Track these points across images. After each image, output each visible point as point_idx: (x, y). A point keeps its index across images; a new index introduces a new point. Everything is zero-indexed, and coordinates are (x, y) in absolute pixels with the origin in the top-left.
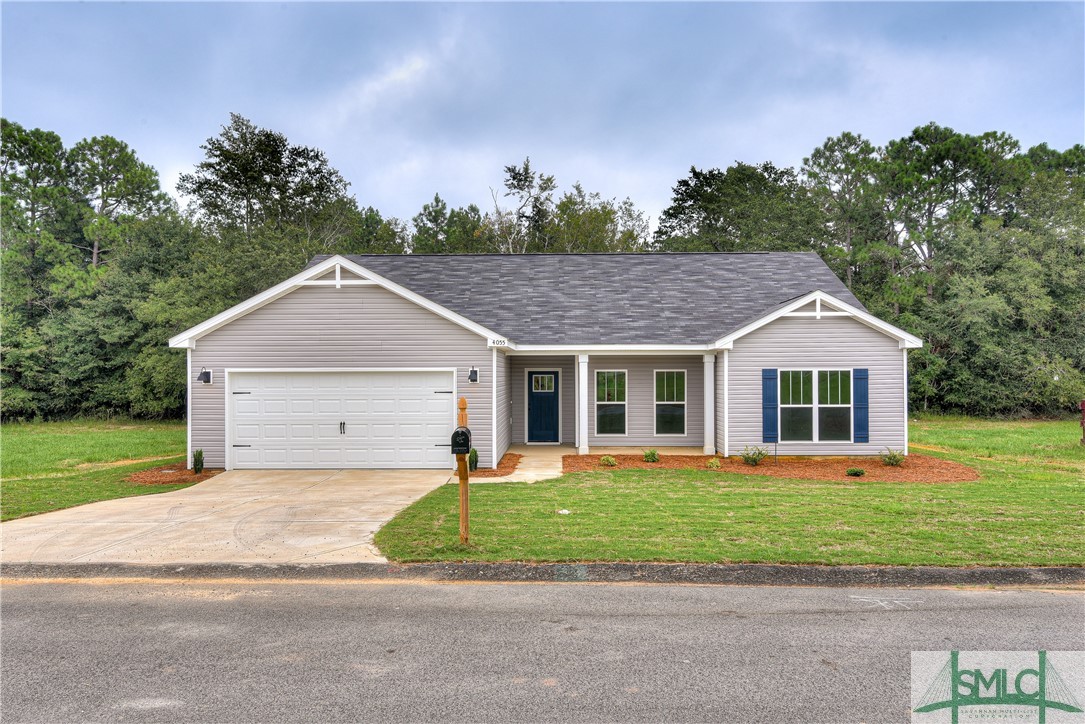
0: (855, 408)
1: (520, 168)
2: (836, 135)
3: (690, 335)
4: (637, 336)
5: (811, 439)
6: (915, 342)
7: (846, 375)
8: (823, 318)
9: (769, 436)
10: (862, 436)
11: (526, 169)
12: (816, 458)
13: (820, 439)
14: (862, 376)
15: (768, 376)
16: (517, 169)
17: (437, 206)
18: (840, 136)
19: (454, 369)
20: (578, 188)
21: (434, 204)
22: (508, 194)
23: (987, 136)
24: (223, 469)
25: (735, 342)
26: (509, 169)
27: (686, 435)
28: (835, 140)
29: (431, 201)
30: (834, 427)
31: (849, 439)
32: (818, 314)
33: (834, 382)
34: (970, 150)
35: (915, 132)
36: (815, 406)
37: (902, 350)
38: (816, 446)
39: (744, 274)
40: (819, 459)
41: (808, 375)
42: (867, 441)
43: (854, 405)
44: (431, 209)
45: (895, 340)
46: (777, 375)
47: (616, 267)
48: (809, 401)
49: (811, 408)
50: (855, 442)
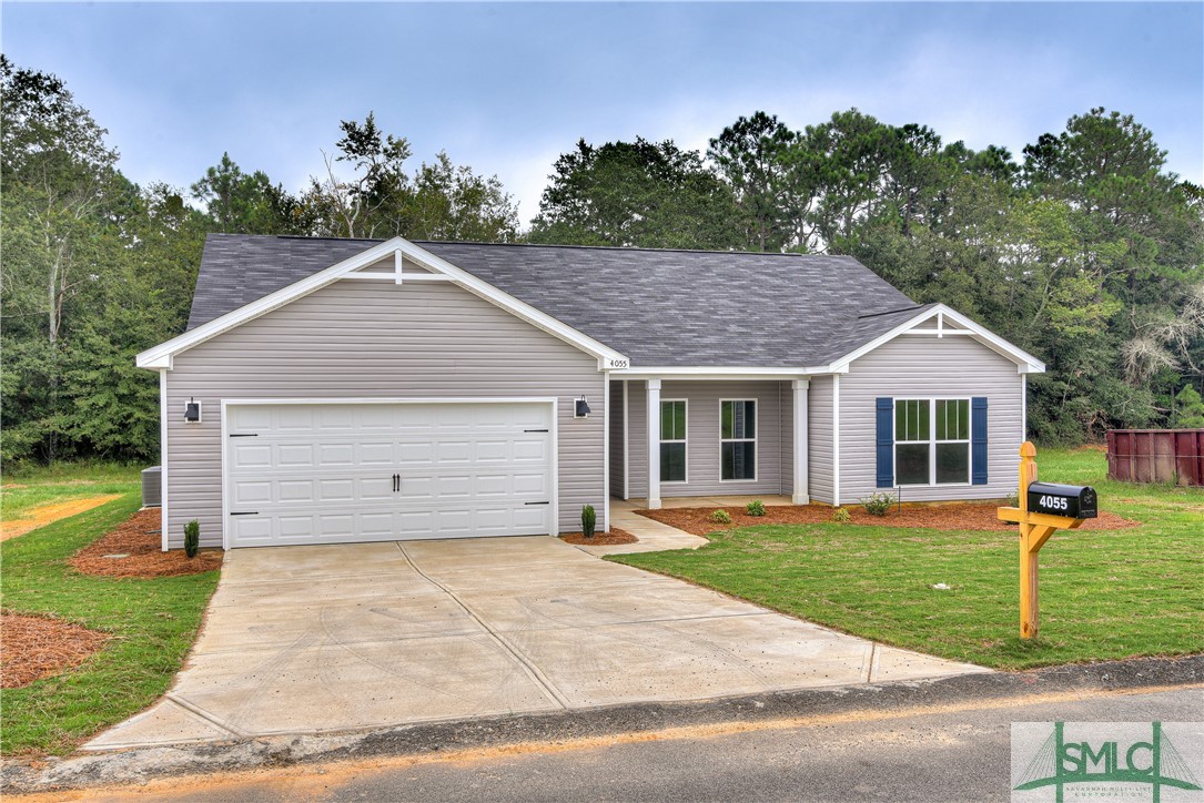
0: (973, 444)
1: (361, 126)
2: (749, 116)
3: (777, 355)
4: (717, 356)
5: (927, 481)
6: (1036, 366)
7: (964, 403)
8: (945, 336)
9: (883, 480)
10: (981, 478)
11: (370, 128)
12: (932, 505)
13: (938, 482)
14: (981, 405)
15: (883, 406)
16: (357, 127)
17: (226, 170)
18: (753, 115)
19: (554, 400)
20: (442, 158)
21: (222, 167)
22: (341, 159)
23: (908, 128)
24: (220, 549)
25: (852, 364)
26: (346, 126)
27: (756, 480)
28: (749, 120)
29: (217, 163)
30: (952, 466)
31: (967, 481)
32: (940, 331)
33: (952, 413)
34: (897, 144)
35: (836, 117)
36: (933, 442)
37: (1021, 375)
38: (933, 490)
39: (791, 279)
40: (936, 505)
41: (925, 404)
42: (986, 483)
43: (973, 440)
44: (218, 174)
45: (1012, 363)
46: (892, 406)
47: (635, 267)
48: (926, 436)
49: (928, 445)
50: (973, 484)
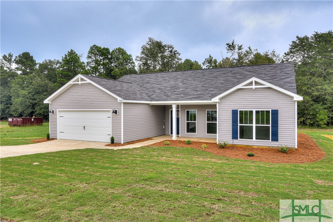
0: (271, 126)
4: (193, 98)
5: (252, 139)
6: (300, 98)
7: (268, 112)
9: (235, 137)
10: (275, 138)
12: (254, 147)
13: (256, 139)
14: (275, 113)
15: (234, 112)
16: (230, 44)
19: (111, 110)
20: (249, 48)
21: (209, 58)
22: (228, 52)
24: (56, 139)
25: (220, 99)
26: (227, 44)
27: (217, 135)
30: (263, 134)
31: (269, 140)
32: (254, 87)
33: (262, 116)
36: (254, 125)
37: (295, 101)
38: (254, 142)
40: (256, 147)
41: (251, 112)
42: (278, 141)
43: (271, 125)
44: (208, 60)
45: (291, 97)
46: (238, 112)
48: (251, 123)
49: (253, 126)
50: (272, 141)
